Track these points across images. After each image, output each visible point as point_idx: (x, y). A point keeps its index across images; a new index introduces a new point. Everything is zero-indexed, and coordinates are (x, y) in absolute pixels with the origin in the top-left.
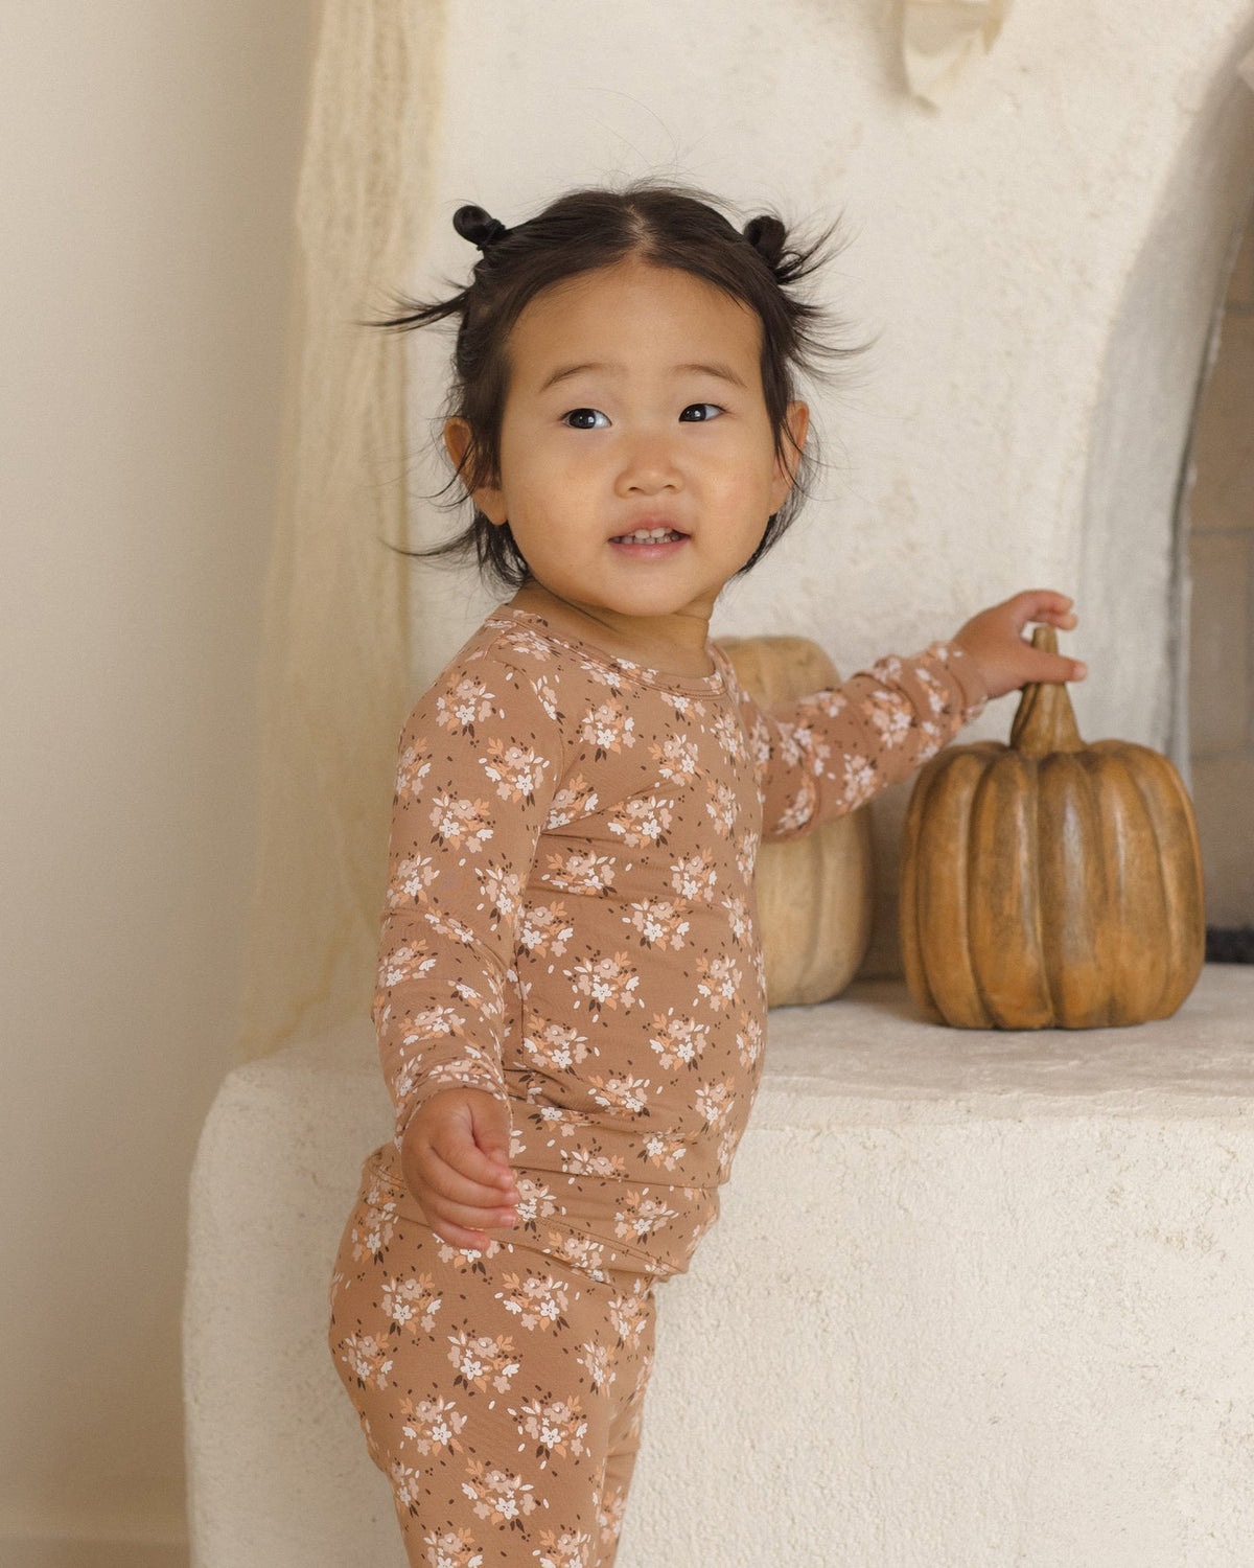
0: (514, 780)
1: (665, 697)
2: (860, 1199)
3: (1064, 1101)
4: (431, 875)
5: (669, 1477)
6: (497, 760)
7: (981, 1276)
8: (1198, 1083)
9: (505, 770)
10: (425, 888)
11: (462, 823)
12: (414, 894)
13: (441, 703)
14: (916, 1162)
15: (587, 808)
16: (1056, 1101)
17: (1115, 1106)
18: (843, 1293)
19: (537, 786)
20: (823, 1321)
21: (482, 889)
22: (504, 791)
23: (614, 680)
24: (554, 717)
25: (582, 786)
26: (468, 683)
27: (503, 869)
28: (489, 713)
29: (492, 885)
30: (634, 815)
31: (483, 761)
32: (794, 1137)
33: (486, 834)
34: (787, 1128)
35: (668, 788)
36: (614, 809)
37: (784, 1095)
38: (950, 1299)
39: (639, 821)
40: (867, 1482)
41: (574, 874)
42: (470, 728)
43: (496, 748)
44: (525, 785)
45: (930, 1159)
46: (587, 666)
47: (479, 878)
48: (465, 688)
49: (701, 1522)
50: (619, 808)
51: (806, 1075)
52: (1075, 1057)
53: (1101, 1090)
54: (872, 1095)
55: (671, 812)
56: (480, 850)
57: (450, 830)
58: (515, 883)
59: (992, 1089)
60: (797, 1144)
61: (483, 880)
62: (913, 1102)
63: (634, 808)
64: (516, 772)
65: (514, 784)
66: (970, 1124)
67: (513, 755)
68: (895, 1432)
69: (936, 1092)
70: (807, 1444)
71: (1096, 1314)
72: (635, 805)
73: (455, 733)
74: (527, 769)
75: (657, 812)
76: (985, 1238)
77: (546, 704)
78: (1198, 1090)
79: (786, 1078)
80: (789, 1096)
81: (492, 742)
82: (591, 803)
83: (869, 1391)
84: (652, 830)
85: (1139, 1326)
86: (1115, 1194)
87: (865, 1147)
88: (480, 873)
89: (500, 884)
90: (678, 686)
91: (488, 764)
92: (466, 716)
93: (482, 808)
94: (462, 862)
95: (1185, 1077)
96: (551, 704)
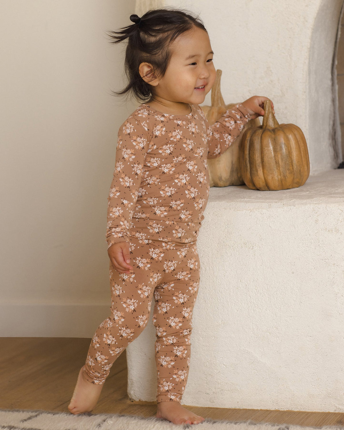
0: (139, 144)
1: (175, 121)
2: (261, 225)
3: (305, 201)
4: (122, 166)
5: (223, 289)
6: (135, 141)
7: (288, 241)
8: (335, 195)
9: (137, 143)
10: (121, 169)
11: (128, 155)
12: (119, 171)
13: (124, 128)
14: (272, 217)
15: (154, 148)
16: (303, 201)
17: (316, 201)
18: (258, 246)
19: (145, 145)
20: (254, 252)
21: (133, 169)
22: (137, 147)
23: (162, 119)
24: (147, 130)
25: (153, 144)
26: (128, 124)
27: (138, 164)
28: (133, 131)
29: (135, 168)
30: (164, 149)
31: (132, 141)
32: (246, 212)
33: (133, 157)
34: (244, 210)
35: (172, 142)
36: (160, 148)
37: (243, 203)
38: (281, 246)
39: (165, 150)
40: (266, 288)
41: (152, 162)
42: (129, 134)
43: (135, 138)
44: (142, 145)
45: (275, 216)
46: (156, 117)
47: (132, 167)
48: (128, 125)
49: (230, 299)
50: (161, 147)
51: (248, 199)
52: (308, 191)
53: (312, 198)
54: (262, 202)
55: (173, 147)
56: (132, 160)
57: (126, 156)
58: (141, 166)
59: (289, 199)
60: (246, 214)
61: (133, 167)
62: (271, 203)
63: (164, 147)
64: (139, 143)
65: (139, 145)
66: (284, 207)
67: (139, 139)
68: (271, 276)
69: (276, 201)
70: (252, 280)
71: (314, 248)
72: (164, 146)
73: (126, 135)
74: (142, 142)
75: (169, 148)
76: (288, 232)
77: (145, 127)
78: (334, 197)
79: (244, 199)
80: (244, 203)
81: (134, 137)
82: (155, 147)
83: (265, 268)
84: (168, 152)
85: (323, 250)
86: (317, 221)
87: (261, 214)
88: (133, 166)
89: (137, 167)
90: (179, 118)
91: (133, 142)
92: (128, 131)
93: (132, 151)
94: (129, 163)
95: (332, 194)
96: (146, 127)
